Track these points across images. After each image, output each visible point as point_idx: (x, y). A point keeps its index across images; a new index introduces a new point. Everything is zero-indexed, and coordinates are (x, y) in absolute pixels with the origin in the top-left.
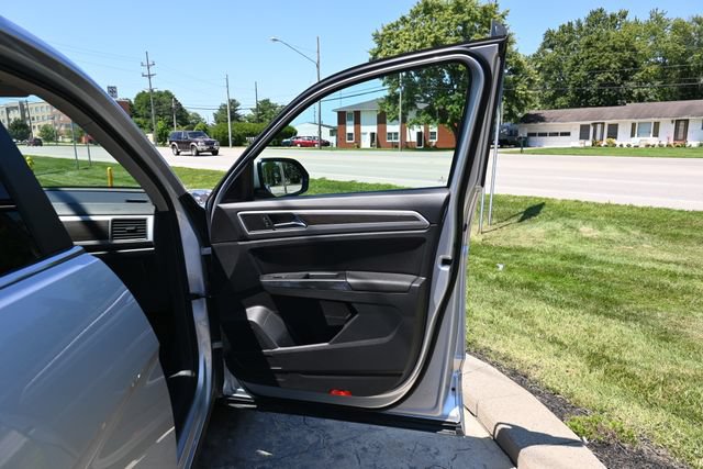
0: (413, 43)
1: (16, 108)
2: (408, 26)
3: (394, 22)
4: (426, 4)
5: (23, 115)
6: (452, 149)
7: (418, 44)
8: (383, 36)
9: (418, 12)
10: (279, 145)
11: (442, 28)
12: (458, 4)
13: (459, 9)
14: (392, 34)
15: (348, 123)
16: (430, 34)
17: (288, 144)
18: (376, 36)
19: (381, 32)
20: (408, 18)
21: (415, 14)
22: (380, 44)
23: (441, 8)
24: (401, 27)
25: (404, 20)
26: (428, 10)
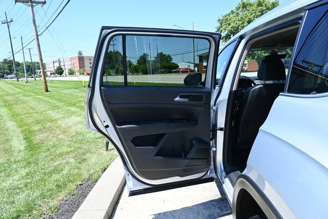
0: (238, 22)
1: (57, 61)
2: (235, 14)
3: (228, 13)
4: (244, 4)
5: (60, 64)
6: (256, 71)
7: (241, 23)
8: (222, 20)
9: (239, 8)
10: (171, 73)
11: (252, 14)
12: (260, 2)
13: (260, 4)
14: (226, 19)
15: (204, 61)
16: (246, 17)
17: (175, 72)
18: (219, 20)
19: (221, 18)
20: (234, 11)
21: (238, 9)
22: (221, 24)
23: (251, 5)
24: (231, 15)
25: (232, 12)
26: (244, 6)
